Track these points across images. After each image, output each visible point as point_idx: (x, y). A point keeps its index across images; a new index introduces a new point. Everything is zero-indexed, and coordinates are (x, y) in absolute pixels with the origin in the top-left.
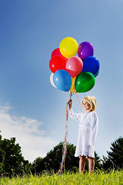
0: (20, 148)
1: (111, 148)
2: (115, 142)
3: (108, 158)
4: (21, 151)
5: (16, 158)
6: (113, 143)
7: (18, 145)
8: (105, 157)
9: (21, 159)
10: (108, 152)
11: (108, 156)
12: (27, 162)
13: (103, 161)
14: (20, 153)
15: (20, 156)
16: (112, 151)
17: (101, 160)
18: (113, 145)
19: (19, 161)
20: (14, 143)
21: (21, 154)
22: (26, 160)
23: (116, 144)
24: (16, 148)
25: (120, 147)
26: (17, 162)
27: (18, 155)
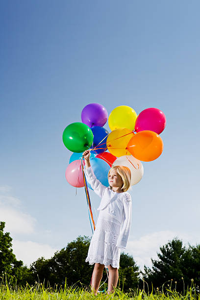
0: (11, 240)
1: (159, 255)
2: (167, 246)
3: (152, 270)
4: (11, 245)
5: (3, 256)
6: (164, 247)
7: (7, 234)
8: (148, 269)
9: (11, 258)
10: (152, 261)
11: (153, 268)
12: (20, 263)
13: (143, 274)
14: (9, 249)
15: (9, 253)
16: (160, 260)
17: (141, 272)
18: (163, 250)
19: (6, 261)
20: (2, 231)
21: (12, 250)
22: (18, 260)
23: (168, 249)
24: (5, 239)
25: (173, 255)
26: (3, 263)
27: (6, 251)
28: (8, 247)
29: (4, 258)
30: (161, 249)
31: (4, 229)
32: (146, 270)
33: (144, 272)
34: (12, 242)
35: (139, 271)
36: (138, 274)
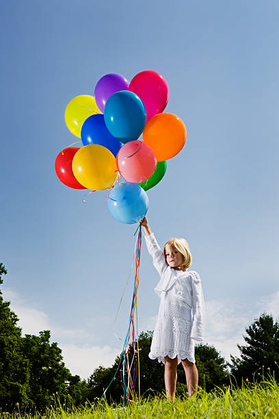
0: (60, 351)
1: (247, 339)
2: (254, 326)
3: (241, 359)
4: (61, 358)
5: (54, 373)
6: (250, 327)
7: (55, 345)
8: (236, 358)
9: (64, 373)
10: (239, 347)
11: (242, 356)
12: (77, 378)
13: (231, 366)
14: (60, 363)
15: (61, 368)
16: (249, 345)
17: (228, 364)
18: (249, 332)
19: (59, 379)
20: (48, 342)
21: (63, 364)
22: (73, 375)
23: (256, 330)
24: (52, 352)
25: (264, 335)
26: (56, 381)
27: (57, 366)
28: (58, 360)
29: (55, 375)
30: (247, 331)
31: (50, 339)
32: (233, 361)
33: (232, 363)
34: (62, 354)
35: (225, 363)
36: (225, 366)
